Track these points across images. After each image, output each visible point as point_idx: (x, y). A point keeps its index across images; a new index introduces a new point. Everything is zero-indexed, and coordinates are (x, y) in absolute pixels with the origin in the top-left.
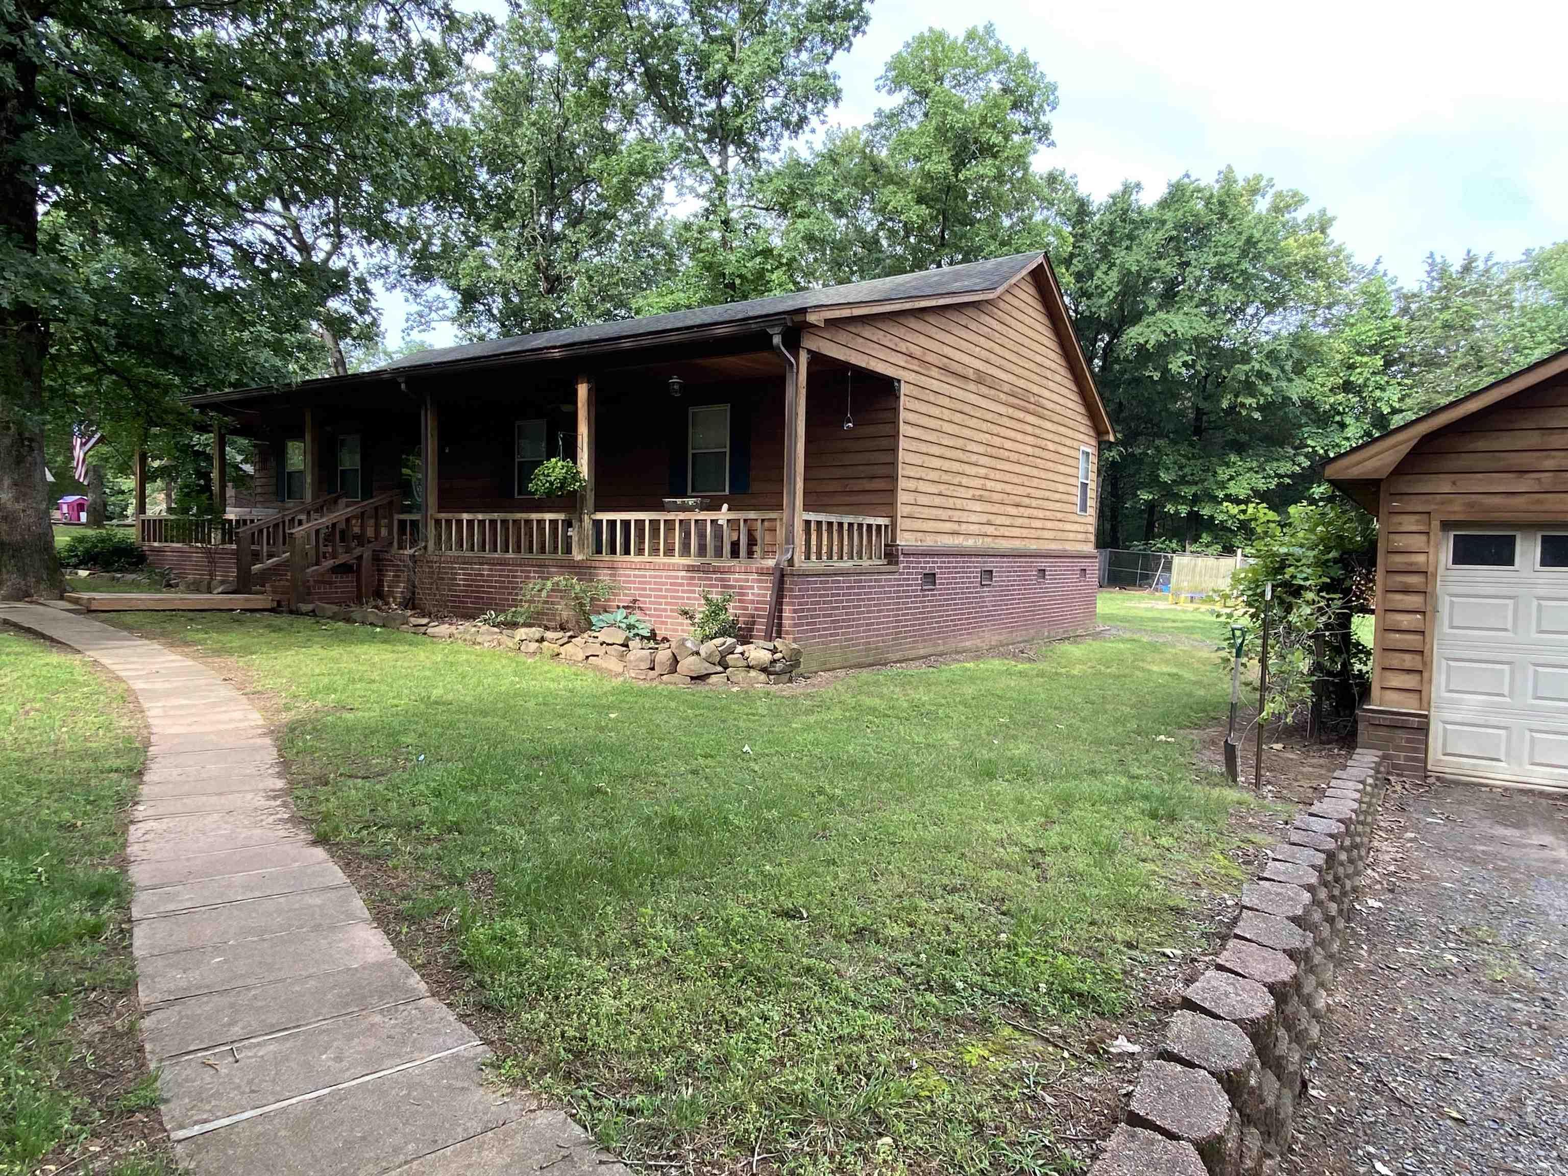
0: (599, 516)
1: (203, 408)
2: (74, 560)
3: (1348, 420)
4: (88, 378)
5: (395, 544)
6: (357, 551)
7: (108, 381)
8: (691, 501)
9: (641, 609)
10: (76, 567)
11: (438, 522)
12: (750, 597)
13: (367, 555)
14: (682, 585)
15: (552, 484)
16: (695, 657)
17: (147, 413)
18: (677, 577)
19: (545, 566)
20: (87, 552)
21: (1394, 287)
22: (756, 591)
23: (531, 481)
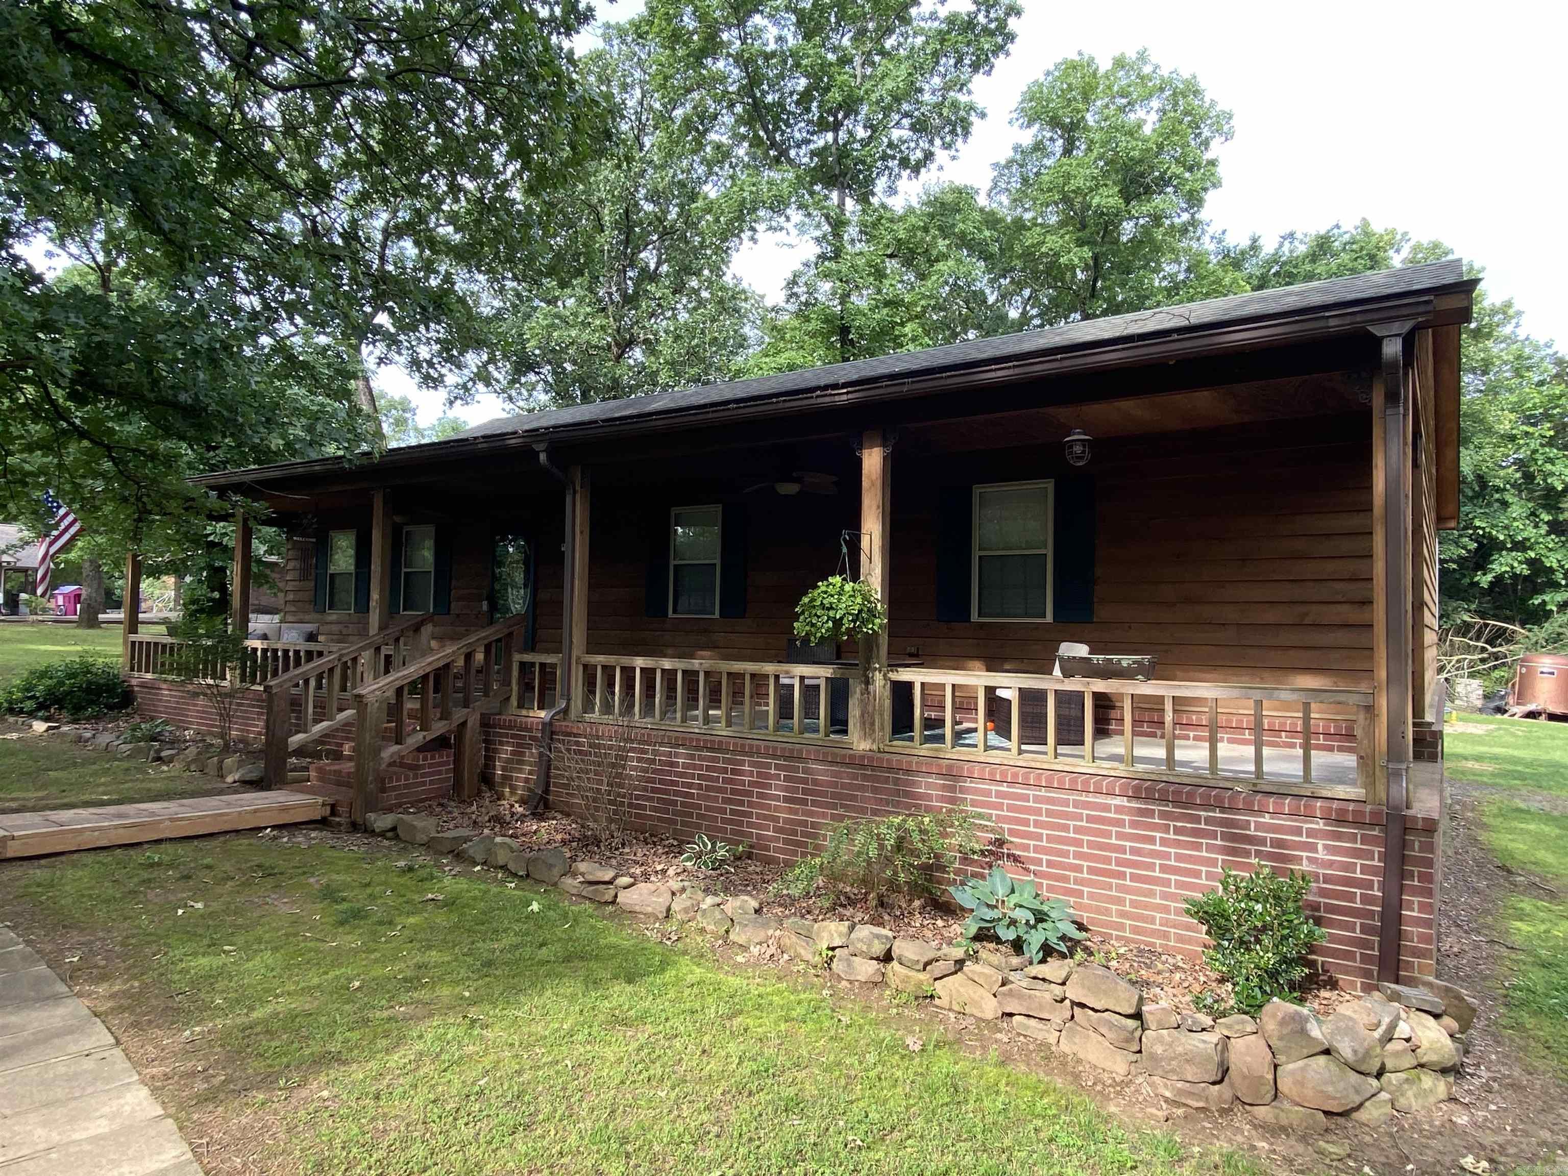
0: (905, 675)
1: (222, 491)
2: (29, 705)
3: (1509, 498)
4: (44, 446)
5: (514, 701)
6: (459, 714)
7: (74, 450)
8: (1126, 661)
9: (1016, 859)
10: (32, 714)
11: (589, 673)
12: (1305, 867)
13: (473, 721)
14: (1119, 823)
15: (838, 623)
16: (1322, 1059)
17: (139, 499)
18: (1106, 808)
19: (800, 759)
20: (50, 691)
21: (1550, 351)
22: (1321, 854)
23: (796, 617)
